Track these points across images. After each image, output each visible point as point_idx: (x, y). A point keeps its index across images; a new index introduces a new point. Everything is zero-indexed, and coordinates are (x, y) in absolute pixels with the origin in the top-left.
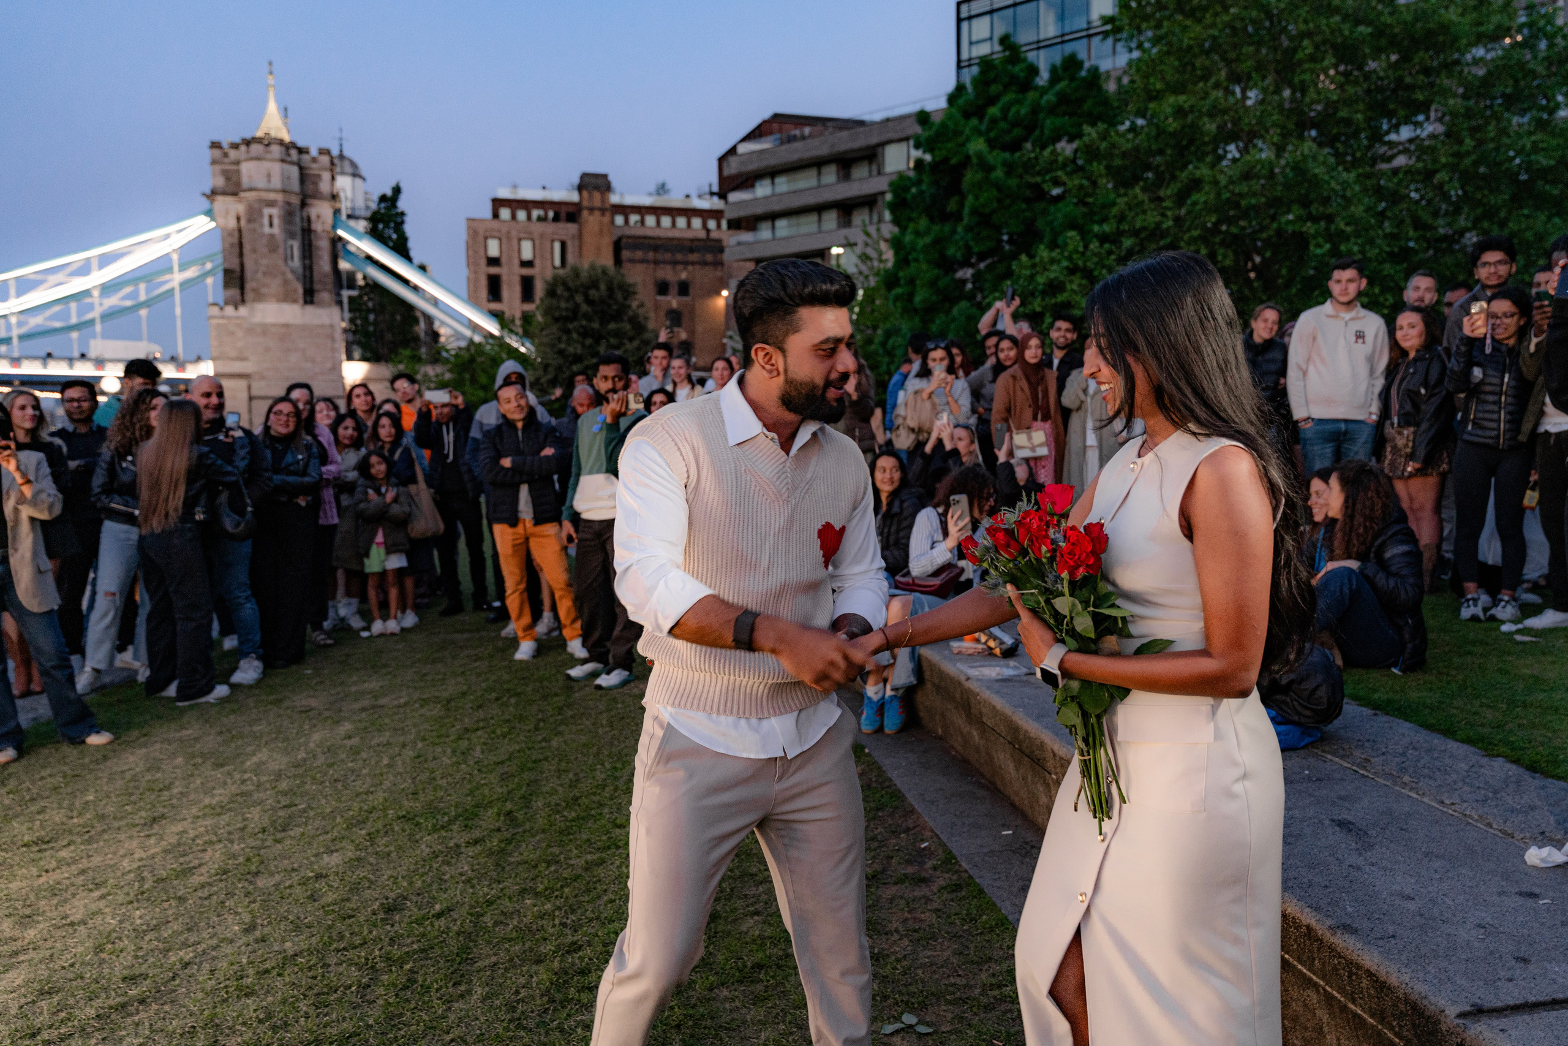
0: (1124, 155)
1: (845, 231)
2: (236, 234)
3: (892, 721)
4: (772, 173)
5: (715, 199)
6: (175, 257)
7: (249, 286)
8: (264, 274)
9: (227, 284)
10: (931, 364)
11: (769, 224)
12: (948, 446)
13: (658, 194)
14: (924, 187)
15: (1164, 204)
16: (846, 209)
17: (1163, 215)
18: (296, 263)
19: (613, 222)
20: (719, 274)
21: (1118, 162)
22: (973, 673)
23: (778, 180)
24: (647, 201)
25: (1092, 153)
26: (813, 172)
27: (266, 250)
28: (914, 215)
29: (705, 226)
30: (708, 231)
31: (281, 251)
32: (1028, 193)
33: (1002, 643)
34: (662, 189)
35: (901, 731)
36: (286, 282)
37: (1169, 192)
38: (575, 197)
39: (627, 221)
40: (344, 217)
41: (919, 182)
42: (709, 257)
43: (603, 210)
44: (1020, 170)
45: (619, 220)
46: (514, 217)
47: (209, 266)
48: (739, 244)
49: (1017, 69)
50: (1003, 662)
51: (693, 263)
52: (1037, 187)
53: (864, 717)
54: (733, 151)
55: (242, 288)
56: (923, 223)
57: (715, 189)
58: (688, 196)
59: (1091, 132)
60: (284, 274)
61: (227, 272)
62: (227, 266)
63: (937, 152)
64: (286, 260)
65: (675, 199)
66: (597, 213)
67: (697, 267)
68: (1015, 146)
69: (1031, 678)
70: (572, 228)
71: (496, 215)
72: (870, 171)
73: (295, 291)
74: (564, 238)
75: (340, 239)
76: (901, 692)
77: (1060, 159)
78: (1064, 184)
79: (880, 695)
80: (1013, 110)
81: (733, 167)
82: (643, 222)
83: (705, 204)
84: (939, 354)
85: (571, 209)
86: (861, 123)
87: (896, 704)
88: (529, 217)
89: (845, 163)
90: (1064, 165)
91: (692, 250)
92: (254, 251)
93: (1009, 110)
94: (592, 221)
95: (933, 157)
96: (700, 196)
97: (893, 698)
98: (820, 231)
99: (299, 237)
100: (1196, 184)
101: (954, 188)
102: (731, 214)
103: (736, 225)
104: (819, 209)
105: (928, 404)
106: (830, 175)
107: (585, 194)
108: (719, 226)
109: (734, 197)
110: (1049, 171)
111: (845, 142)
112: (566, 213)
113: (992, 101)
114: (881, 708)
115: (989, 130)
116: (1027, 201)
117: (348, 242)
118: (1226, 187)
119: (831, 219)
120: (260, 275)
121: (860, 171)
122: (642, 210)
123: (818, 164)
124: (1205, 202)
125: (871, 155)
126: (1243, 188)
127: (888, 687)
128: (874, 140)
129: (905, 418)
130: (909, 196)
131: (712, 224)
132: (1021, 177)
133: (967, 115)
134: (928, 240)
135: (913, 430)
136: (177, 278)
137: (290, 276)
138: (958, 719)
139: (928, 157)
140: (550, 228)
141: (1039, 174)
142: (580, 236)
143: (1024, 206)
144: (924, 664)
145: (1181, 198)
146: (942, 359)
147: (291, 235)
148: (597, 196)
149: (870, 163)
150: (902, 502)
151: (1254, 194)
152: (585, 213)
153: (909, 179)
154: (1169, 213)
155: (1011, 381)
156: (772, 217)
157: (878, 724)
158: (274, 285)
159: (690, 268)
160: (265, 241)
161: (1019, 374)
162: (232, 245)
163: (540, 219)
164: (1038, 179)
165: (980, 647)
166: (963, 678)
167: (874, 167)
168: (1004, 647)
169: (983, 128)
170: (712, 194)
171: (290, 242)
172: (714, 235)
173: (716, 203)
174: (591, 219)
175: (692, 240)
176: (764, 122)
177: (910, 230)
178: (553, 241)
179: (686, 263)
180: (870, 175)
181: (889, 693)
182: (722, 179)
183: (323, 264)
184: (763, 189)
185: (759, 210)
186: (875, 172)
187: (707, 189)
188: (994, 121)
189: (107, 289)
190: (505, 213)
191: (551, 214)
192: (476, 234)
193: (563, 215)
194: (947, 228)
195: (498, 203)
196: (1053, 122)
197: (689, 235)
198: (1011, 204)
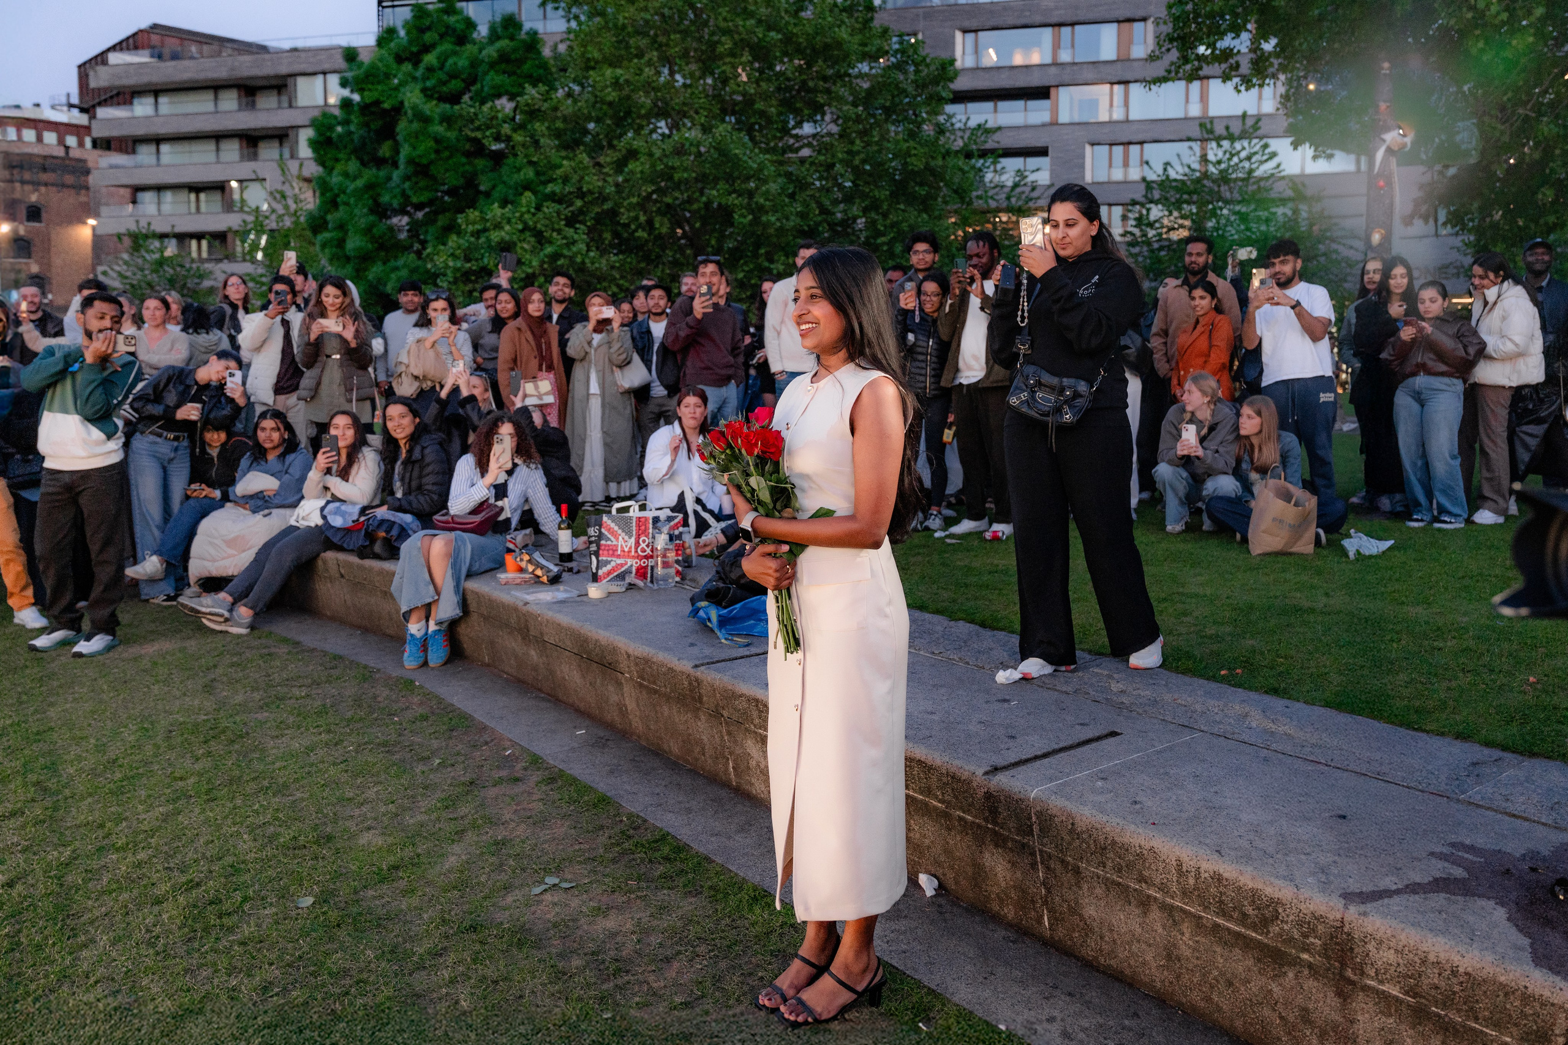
0: (565, 119)
1: (252, 165)
3: (437, 655)
4: (156, 92)
5: (73, 112)
10: (432, 314)
11: (152, 148)
12: (465, 392)
14: (352, 128)
15: (605, 170)
16: (251, 140)
17: (605, 181)
20: (83, 199)
21: (559, 124)
22: (529, 598)
23: (163, 100)
25: (533, 113)
26: (209, 95)
28: (341, 156)
29: (61, 142)
30: (67, 148)
32: (468, 146)
33: (549, 571)
35: (447, 662)
37: (608, 159)
41: (346, 122)
42: (69, 179)
44: (460, 124)
48: (111, 167)
49: (452, 19)
50: (554, 587)
51: (46, 185)
52: (476, 141)
53: (406, 655)
54: (100, 59)
56: (353, 166)
58: (38, 105)
59: (532, 93)
63: (366, 93)
67: (54, 189)
68: (454, 99)
69: (584, 598)
72: (279, 102)
76: (445, 625)
77: (500, 115)
78: (504, 141)
79: (423, 632)
80: (450, 61)
81: (100, 79)
83: (62, 116)
84: (440, 304)
86: (263, 49)
87: (440, 638)
90: (504, 122)
91: (44, 169)
93: (446, 60)
95: (362, 98)
96: (53, 107)
97: (436, 632)
98: (218, 162)
100: (632, 154)
101: (388, 132)
102: (98, 132)
103: (104, 144)
104: (218, 137)
105: (431, 353)
106: (230, 101)
108: (81, 144)
109: (102, 112)
110: (489, 127)
111: (247, 67)
113: (427, 49)
114: (424, 644)
115: (425, 79)
116: (468, 154)
118: (660, 159)
119: (232, 150)
121: (269, 101)
123: (216, 87)
124: (642, 172)
125: (281, 84)
126: (675, 162)
127: (432, 623)
128: (284, 70)
129: (408, 366)
130: (336, 135)
131: (71, 141)
132: (460, 130)
133: (399, 59)
134: (360, 183)
135: (416, 378)
138: (512, 643)
139: (356, 97)
141: (478, 129)
143: (464, 160)
144: (470, 597)
145: (620, 166)
146: (444, 309)
149: (279, 93)
150: (423, 448)
151: (685, 170)
153: (335, 117)
154: (610, 179)
155: (516, 332)
156: (158, 140)
157: (422, 660)
159: (43, 189)
161: (524, 327)
164: (479, 135)
165: (527, 576)
166: (521, 604)
167: (285, 99)
168: (551, 574)
169: (419, 74)
170: (68, 105)
172: (75, 153)
173: (78, 118)
175: (45, 157)
176: (141, 31)
177: (335, 172)
179: (36, 184)
180: (280, 107)
181: (432, 627)
182: (83, 91)
184: (142, 108)
185: (140, 131)
186: (286, 105)
187: (64, 100)
188: (430, 69)
194: (382, 174)
196: (493, 79)
197: (37, 150)
198: (450, 157)
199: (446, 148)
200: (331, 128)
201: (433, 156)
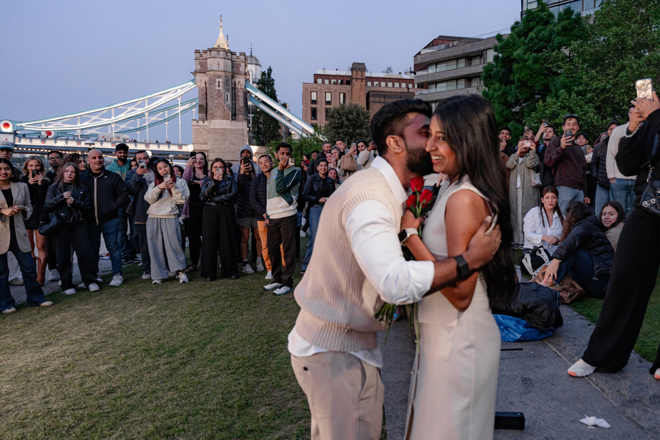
0: (591, 54)
1: (468, 89)
2: (205, 90)
4: (436, 63)
5: (413, 74)
6: (179, 99)
7: (209, 112)
8: (215, 107)
9: (200, 112)
11: (434, 85)
13: (387, 72)
14: (499, 69)
15: (609, 77)
16: (469, 79)
17: (608, 82)
18: (229, 102)
19: (366, 84)
21: (587, 58)
23: (438, 66)
24: (382, 75)
26: (455, 62)
27: (216, 97)
28: (494, 82)
29: (407, 86)
30: (409, 89)
31: (223, 97)
32: (546, 72)
34: (389, 70)
36: (224, 110)
38: (350, 74)
39: (372, 84)
40: (251, 83)
41: (496, 67)
43: (362, 80)
44: (542, 61)
45: (369, 84)
46: (323, 82)
47: (194, 103)
48: (420, 94)
49: (544, 15)
52: (549, 69)
55: (206, 113)
56: (498, 85)
57: (413, 70)
58: (400, 73)
59: (576, 44)
60: (224, 107)
61: (200, 106)
62: (201, 103)
63: (504, 53)
64: (225, 101)
65: (394, 74)
66: (359, 81)
68: (540, 51)
70: (348, 87)
71: (316, 82)
72: (480, 62)
73: (228, 114)
74: (345, 92)
75: (248, 92)
77: (562, 56)
78: (562, 68)
81: (419, 60)
82: (380, 85)
83: (407, 77)
85: (349, 79)
88: (330, 83)
89: (469, 58)
90: (563, 59)
92: (212, 97)
93: (539, 34)
94: (357, 84)
95: (503, 55)
96: (405, 74)
98: (457, 89)
99: (230, 91)
102: (418, 81)
103: (421, 86)
104: (457, 79)
106: (462, 63)
107: (354, 72)
108: (413, 87)
109: (419, 73)
110: (555, 62)
111: (469, 49)
112: (347, 81)
113: (531, 30)
115: (529, 43)
116: (545, 75)
117: (252, 94)
119: (462, 83)
120: (214, 107)
121: (476, 62)
122: (379, 79)
123: (457, 58)
125: (481, 54)
128: (483, 48)
130: (492, 73)
131: (410, 86)
132: (542, 64)
136: (181, 108)
137: (226, 108)
139: (500, 55)
140: (339, 87)
141: (551, 63)
142: (352, 91)
143: (543, 77)
147: (228, 91)
148: (359, 73)
149: (480, 58)
152: (354, 80)
156: (436, 82)
158: (220, 112)
160: (216, 93)
162: (203, 95)
163: (334, 83)
164: (550, 66)
167: (482, 60)
170: (411, 72)
171: (227, 93)
172: (411, 90)
173: (413, 77)
174: (356, 83)
175: (401, 93)
176: (435, 39)
178: (340, 93)
180: (480, 64)
182: (415, 65)
183: (241, 103)
184: (432, 70)
185: (430, 80)
186: (483, 62)
187: (409, 70)
189: (152, 113)
190: (320, 81)
191: (340, 81)
192: (307, 90)
193: (345, 82)
195: (317, 76)
196: (557, 39)
197: (400, 90)
198: (536, 77)
199: (535, 73)
200: (491, 70)
201: (529, 77)
